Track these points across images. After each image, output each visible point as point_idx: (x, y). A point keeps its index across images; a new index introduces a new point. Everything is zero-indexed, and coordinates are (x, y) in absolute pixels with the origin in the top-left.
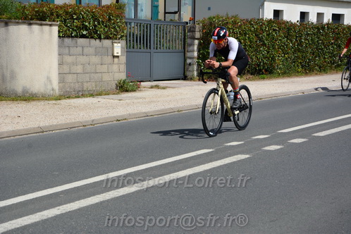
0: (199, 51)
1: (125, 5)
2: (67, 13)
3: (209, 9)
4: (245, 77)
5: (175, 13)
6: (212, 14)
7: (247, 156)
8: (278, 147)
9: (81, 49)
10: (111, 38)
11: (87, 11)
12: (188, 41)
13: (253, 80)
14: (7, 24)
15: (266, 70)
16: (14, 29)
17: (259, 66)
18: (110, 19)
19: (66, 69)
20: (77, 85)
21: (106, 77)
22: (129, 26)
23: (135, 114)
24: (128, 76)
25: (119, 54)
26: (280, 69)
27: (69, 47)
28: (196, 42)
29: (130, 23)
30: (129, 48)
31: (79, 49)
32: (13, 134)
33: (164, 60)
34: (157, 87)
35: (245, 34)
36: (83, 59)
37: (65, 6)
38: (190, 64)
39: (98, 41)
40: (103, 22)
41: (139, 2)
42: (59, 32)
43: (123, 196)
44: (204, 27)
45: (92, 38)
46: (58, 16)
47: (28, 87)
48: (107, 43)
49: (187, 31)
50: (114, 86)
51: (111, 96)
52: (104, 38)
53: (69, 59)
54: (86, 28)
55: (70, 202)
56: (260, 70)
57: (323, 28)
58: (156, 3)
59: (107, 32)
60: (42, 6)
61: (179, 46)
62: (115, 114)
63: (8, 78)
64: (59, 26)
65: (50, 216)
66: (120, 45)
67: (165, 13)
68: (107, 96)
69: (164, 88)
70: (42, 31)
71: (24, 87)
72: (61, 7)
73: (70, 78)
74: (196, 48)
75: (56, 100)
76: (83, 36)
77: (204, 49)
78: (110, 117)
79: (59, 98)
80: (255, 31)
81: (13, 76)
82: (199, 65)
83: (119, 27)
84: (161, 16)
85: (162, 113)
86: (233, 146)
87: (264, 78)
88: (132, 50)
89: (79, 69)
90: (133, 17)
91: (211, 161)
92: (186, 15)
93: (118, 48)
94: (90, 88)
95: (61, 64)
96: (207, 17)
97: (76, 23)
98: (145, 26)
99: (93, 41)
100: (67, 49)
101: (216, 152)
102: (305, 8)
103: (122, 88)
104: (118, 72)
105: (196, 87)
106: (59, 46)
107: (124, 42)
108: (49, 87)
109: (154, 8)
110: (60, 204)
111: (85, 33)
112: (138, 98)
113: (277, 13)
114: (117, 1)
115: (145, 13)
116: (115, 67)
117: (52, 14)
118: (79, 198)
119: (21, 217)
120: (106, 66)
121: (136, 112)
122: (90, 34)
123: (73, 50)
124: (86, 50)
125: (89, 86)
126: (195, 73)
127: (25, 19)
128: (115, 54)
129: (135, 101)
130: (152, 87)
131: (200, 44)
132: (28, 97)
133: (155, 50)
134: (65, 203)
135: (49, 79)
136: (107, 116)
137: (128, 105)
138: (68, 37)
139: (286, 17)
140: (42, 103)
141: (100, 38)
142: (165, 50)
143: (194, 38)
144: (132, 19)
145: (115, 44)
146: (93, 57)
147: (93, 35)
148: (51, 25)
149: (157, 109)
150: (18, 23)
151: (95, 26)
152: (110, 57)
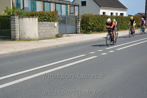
0: (81, 25)
1: (58, 11)
2: (40, 14)
3: (83, 12)
4: (95, 32)
5: (73, 13)
6: (84, 13)
7: (96, 57)
8: (106, 54)
9: (45, 25)
10: (54, 21)
11: (46, 13)
12: (77, 22)
13: (97, 33)
14: (22, 18)
15: (101, 30)
16: (24, 19)
17: (99, 29)
18: (53, 16)
19: (40, 31)
20: (44, 36)
21: (53, 33)
24: (59, 33)
25: (56, 26)
26: (105, 30)
27: (41, 24)
28: (80, 22)
29: (59, 17)
31: (44, 25)
32: (25, 51)
33: (70, 28)
34: (68, 36)
35: (95, 19)
36: (45, 28)
37: (39, 12)
38: (78, 29)
39: (50, 22)
40: (51, 16)
41: (62, 10)
42: (38, 20)
43: (59, 70)
44: (82, 17)
45: (48, 21)
46: (38, 15)
47: (29, 37)
48: (52, 23)
49: (77, 19)
50: (55, 36)
51: (54, 39)
52: (52, 21)
53: (41, 28)
54: (46, 18)
55: (42, 72)
56: (99, 30)
57: (118, 17)
58: (67, 11)
59: (52, 19)
60: (33, 12)
61: (74, 23)
63: (23, 34)
64: (38, 18)
65: (36, 76)
67: (70, 13)
68: (53, 39)
69: (70, 36)
70: (33, 19)
71: (28, 37)
73: (41, 34)
74: (80, 24)
75: (37, 40)
76: (45, 21)
77: (82, 24)
78: (54, 45)
79: (38, 40)
80: (98, 18)
81: (25, 33)
82: (81, 29)
83: (56, 18)
84: (69, 14)
85: (70, 44)
86: (92, 54)
87: (100, 33)
88: (60, 25)
89: (44, 31)
91: (85, 58)
92: (76, 14)
93: (56, 24)
95: (39, 29)
96: (83, 14)
97: (43, 17)
98: (65, 17)
99: (48, 22)
100: (40, 25)
101: (87, 55)
102: (112, 11)
103: (57, 36)
104: (56, 32)
105: (80, 36)
106: (38, 24)
107: (58, 22)
108: (35, 37)
109: (67, 12)
110: (39, 72)
111: (46, 20)
113: (104, 13)
114: (56, 9)
115: (64, 13)
116: (55, 30)
117: (36, 14)
118: (45, 71)
119: (28, 76)
120: (52, 30)
121: (62, 44)
123: (42, 25)
124: (46, 25)
125: (47, 36)
126: (80, 31)
127: (28, 16)
128: (55, 26)
129: (61, 40)
130: (66, 36)
131: (81, 23)
132: (29, 40)
133: (67, 25)
134: (41, 72)
135: (35, 34)
137: (59, 41)
138: (41, 21)
139: (107, 14)
140: (33, 41)
141: (50, 21)
142: (70, 25)
143: (79, 21)
144: (60, 15)
145: (55, 23)
146: (49, 27)
147: (48, 20)
148: (35, 18)
149: (68, 43)
150: (26, 17)
151: (49, 18)
152: (54, 27)
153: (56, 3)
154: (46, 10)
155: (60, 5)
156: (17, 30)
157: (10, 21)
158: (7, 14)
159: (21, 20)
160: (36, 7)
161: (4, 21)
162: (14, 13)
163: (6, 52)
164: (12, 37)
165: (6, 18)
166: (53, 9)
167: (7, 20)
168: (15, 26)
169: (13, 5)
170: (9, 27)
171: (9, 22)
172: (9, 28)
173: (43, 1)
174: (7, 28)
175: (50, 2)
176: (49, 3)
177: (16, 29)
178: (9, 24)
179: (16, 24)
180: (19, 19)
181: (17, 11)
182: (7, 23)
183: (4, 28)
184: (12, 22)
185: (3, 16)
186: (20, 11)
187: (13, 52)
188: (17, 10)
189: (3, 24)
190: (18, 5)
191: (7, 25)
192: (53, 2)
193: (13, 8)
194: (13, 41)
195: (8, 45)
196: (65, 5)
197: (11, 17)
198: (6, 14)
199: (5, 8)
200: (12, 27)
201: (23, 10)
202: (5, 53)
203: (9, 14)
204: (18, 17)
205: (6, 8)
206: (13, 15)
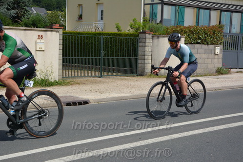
1: (224, 25)
2: (190, 31)
9: (196, 50)
10: (214, 44)
11: (202, 29)
14: (158, 37)
16: (161, 40)
18: (214, 34)
21: (210, 66)
22: (225, 37)
23: (226, 87)
24: (223, 66)
25: (219, 53)
30: (224, 50)
34: (241, 72)
36: (197, 56)
37: (189, 27)
39: (206, 45)
40: (210, 35)
41: (233, 23)
42: (185, 41)
45: (203, 44)
46: (185, 32)
48: (212, 46)
50: (215, 71)
51: (212, 77)
52: (210, 44)
54: (200, 39)
55: (186, 131)
59: (212, 41)
60: (177, 27)
62: (214, 87)
64: (185, 38)
66: (219, 48)
68: (210, 77)
72: (187, 28)
76: (198, 43)
78: (211, 88)
83: (219, 38)
88: (226, 50)
90: (228, 32)
93: (218, 50)
94: (200, 72)
97: (195, 36)
98: (236, 37)
99: (203, 46)
103: (219, 72)
104: (218, 63)
107: (222, 46)
111: (199, 41)
112: (229, 78)
114: (220, 24)
115: (236, 29)
116: (216, 60)
117: (182, 31)
120: (209, 61)
121: (227, 85)
122: (202, 42)
124: (199, 51)
127: (168, 34)
128: (216, 53)
129: (227, 80)
130: (237, 72)
133: (241, 51)
136: (209, 87)
137: (222, 82)
138: (190, 43)
141: (208, 44)
144: (228, 33)
146: (203, 55)
147: (204, 42)
149: (240, 84)
150: (164, 37)
151: (205, 37)
152: (213, 55)
153: (221, 11)
154: (201, 24)
155: (229, 13)
156: (148, 58)
157: (137, 42)
158: (134, 30)
159: (156, 40)
160: (183, 19)
161: (128, 42)
162: (145, 30)
163: (128, 95)
164: (139, 70)
165: (131, 37)
166: (214, 22)
167: (133, 41)
168: (145, 51)
169: (144, 16)
170: (135, 52)
171: (135, 45)
172: (135, 54)
173: (197, 7)
174: (133, 54)
175: (210, 9)
176: (208, 11)
177: (146, 57)
178: (135, 48)
179: (147, 49)
180: (152, 39)
181: (149, 26)
182: (133, 45)
183: (128, 54)
184: (140, 44)
185: (128, 35)
186: (155, 25)
187: (139, 95)
188: (150, 24)
189: (126, 47)
190: (153, 15)
191: (133, 49)
192: (216, 9)
193: (144, 21)
194: (139, 77)
195: (132, 83)
196: (240, 14)
197: (140, 35)
198: (132, 31)
199: (132, 22)
200: (140, 53)
201: (160, 25)
202: (126, 96)
203: (136, 31)
204: (151, 35)
205: (134, 20)
206: (144, 32)
